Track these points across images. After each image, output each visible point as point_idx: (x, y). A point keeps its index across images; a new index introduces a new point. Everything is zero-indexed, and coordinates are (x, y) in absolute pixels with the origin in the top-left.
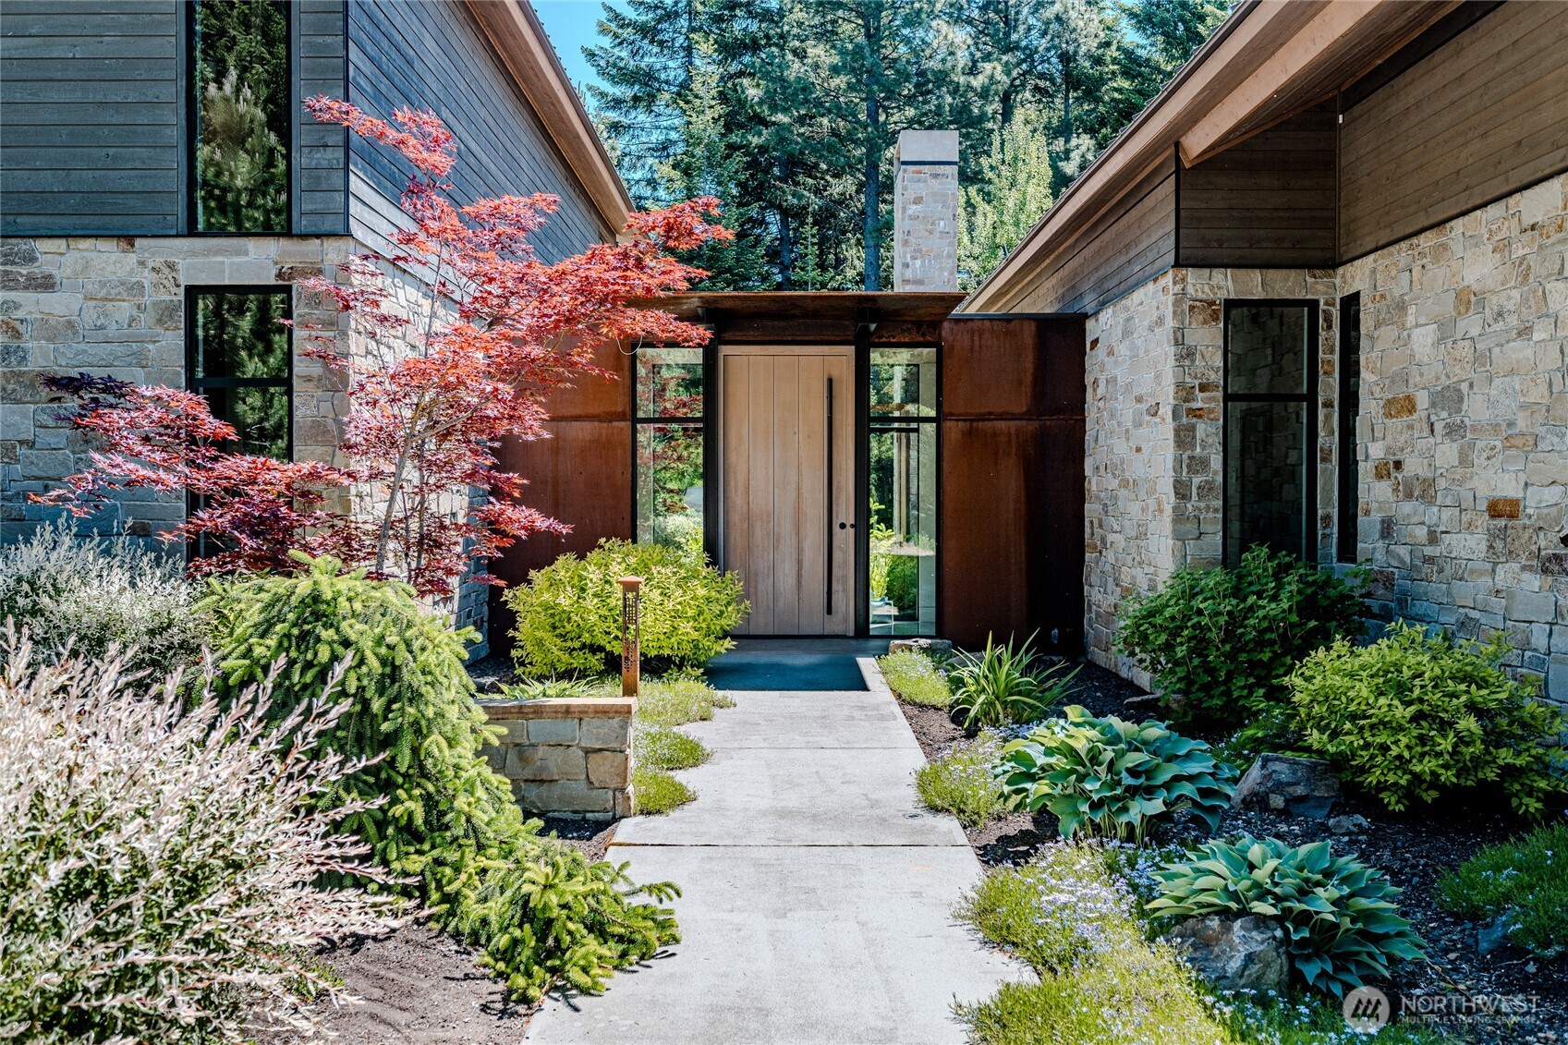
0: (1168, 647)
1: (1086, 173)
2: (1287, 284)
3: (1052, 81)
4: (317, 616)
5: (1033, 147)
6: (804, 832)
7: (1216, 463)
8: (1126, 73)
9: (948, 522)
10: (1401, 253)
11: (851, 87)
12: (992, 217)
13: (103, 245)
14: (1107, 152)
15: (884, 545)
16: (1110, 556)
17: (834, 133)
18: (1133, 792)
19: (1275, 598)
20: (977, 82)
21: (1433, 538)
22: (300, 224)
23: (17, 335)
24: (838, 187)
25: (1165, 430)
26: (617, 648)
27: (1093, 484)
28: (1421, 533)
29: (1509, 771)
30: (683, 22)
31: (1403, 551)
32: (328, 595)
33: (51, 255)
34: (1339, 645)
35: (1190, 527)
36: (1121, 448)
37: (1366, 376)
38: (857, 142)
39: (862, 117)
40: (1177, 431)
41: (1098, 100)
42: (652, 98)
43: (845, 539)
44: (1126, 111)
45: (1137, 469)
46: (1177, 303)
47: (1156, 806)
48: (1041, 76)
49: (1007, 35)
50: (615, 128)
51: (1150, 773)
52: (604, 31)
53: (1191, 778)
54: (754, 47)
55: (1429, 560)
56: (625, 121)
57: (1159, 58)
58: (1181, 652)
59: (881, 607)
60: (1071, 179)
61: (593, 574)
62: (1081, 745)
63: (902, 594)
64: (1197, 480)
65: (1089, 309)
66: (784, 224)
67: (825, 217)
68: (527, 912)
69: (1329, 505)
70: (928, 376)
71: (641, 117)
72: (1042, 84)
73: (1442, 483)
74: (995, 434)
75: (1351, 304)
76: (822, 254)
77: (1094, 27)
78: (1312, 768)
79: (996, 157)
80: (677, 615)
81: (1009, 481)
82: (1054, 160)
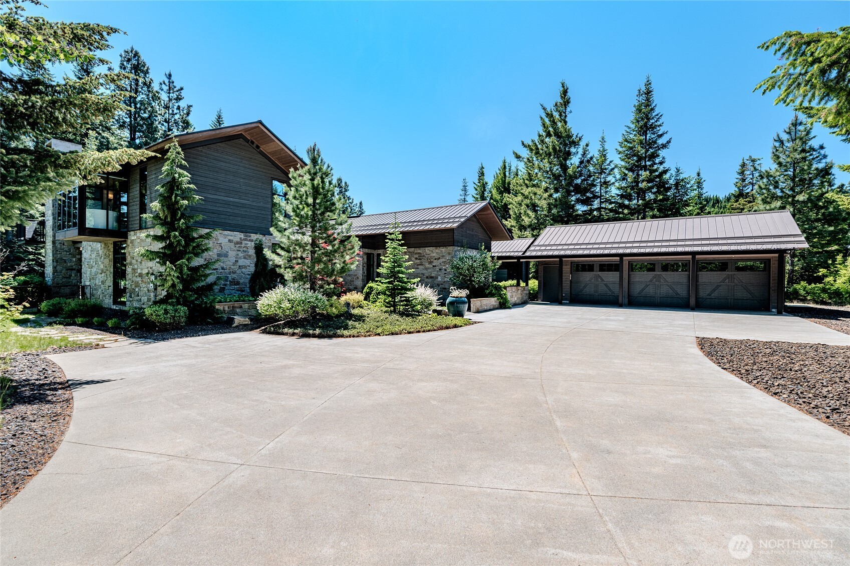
2: (373, 251)
23: (248, 248)
33: (253, 236)
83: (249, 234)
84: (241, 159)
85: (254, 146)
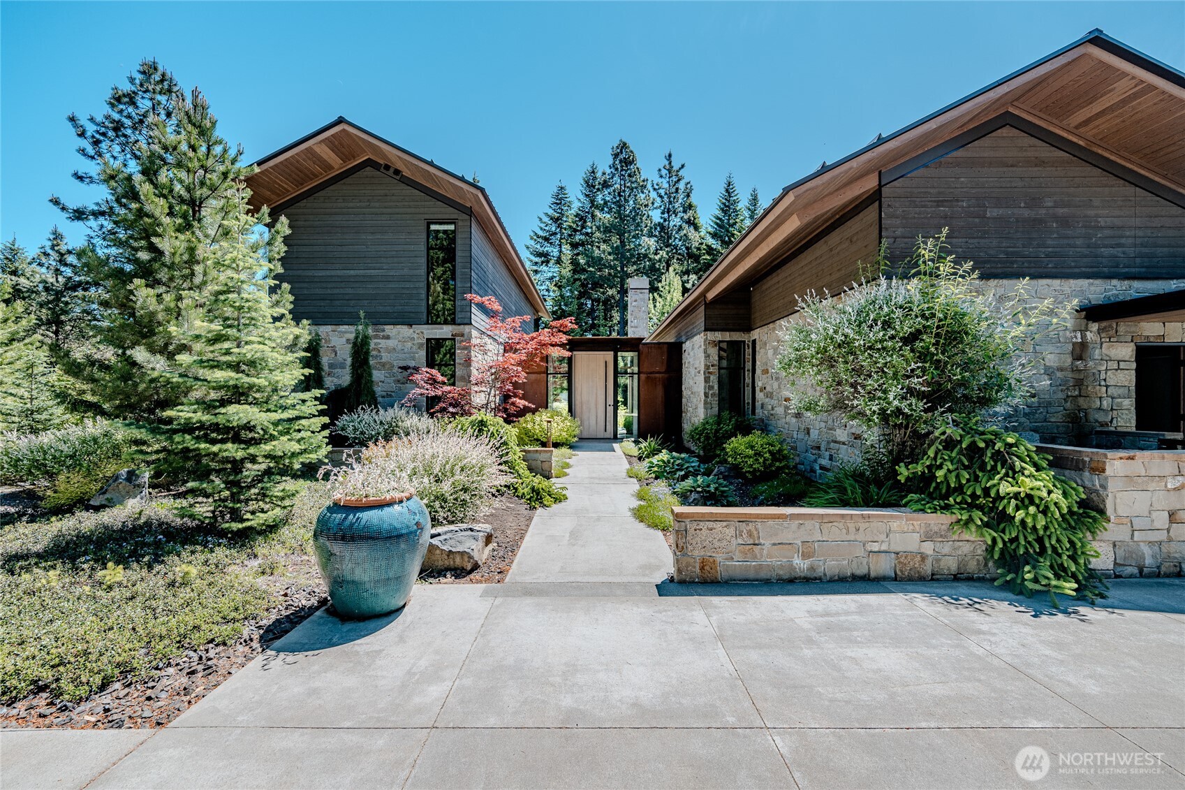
0: (699, 439)
1: (695, 288)
2: (737, 336)
3: (683, 256)
4: (482, 425)
5: (675, 280)
6: (597, 481)
7: (716, 387)
8: (709, 254)
9: (641, 405)
10: (765, 329)
11: (615, 259)
12: (662, 303)
13: (403, 327)
14: (701, 281)
15: (622, 413)
16: (689, 414)
17: (610, 274)
18: (677, 470)
19: (728, 426)
20: (657, 257)
21: (773, 409)
22: (458, 321)
23: (380, 352)
24: (610, 292)
25: (701, 378)
26: (545, 440)
27: (685, 393)
28: (770, 407)
29: (778, 468)
30: (559, 236)
31: (766, 412)
32: (485, 420)
33: (389, 329)
34: (739, 437)
35: (709, 405)
36: (691, 382)
37: (758, 363)
38: (618, 277)
39: (619, 269)
40: (705, 378)
41: (699, 263)
42: (548, 262)
43: (610, 409)
44: (707, 266)
45: (695, 389)
46: (705, 341)
47: (683, 473)
48: (680, 254)
49: (668, 241)
50: (536, 272)
51: (682, 466)
52: (532, 238)
53: (692, 467)
54: (583, 244)
55: (772, 415)
56: (539, 269)
57: (719, 248)
58: (702, 440)
59: (621, 430)
60: (690, 289)
61: (537, 418)
62: (665, 459)
63: (628, 426)
64: (711, 392)
65: (684, 340)
66: (593, 305)
67: (606, 302)
68: (533, 489)
69: (748, 399)
70: (636, 361)
71: (544, 268)
72: (680, 257)
73: (775, 393)
74: (655, 378)
75: (754, 342)
76: (606, 315)
77: (697, 238)
78: (730, 468)
79: (664, 283)
80: (561, 430)
81: (659, 392)
82: (683, 283)
83: (381, 327)
84: (369, 201)
85: (391, 172)
